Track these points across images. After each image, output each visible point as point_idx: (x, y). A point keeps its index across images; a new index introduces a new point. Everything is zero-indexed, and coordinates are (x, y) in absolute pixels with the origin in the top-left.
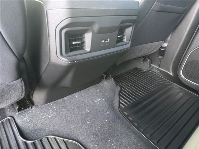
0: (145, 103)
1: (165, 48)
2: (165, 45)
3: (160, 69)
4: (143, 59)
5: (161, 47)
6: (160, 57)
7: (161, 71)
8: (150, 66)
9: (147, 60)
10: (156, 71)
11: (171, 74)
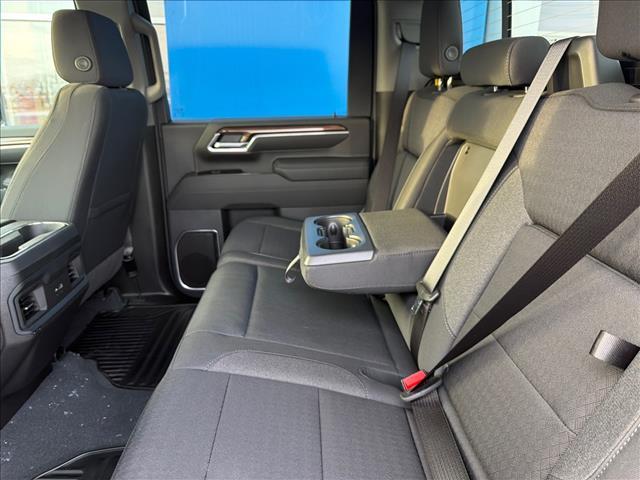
0: (150, 356)
1: (131, 255)
2: (130, 250)
3: (143, 294)
4: (102, 293)
5: (125, 257)
6: (132, 274)
7: (147, 298)
8: (123, 299)
9: (111, 291)
10: (140, 302)
11: (167, 294)
